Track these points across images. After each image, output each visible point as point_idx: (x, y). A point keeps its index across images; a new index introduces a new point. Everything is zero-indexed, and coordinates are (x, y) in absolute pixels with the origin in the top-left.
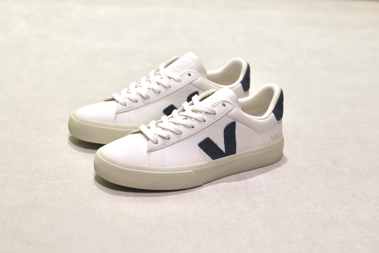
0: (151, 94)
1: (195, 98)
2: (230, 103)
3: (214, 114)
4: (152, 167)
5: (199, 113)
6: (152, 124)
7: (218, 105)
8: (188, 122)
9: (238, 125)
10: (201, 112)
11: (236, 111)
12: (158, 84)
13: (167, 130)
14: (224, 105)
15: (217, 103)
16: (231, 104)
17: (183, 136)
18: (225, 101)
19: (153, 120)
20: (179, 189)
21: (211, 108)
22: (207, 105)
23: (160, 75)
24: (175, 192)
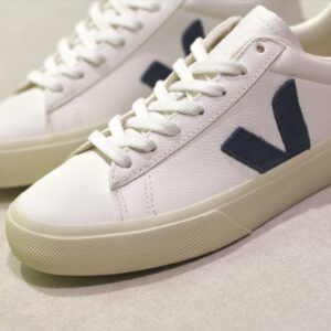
0: (107, 51)
1: (198, 46)
2: (272, 40)
3: (243, 74)
4: (127, 221)
5: (208, 79)
6: (115, 123)
7: (248, 51)
8: (189, 103)
9: (300, 85)
10: (212, 75)
11: (290, 54)
12: (115, 27)
13: (146, 131)
14: (260, 49)
16: (276, 42)
17: (184, 137)
18: (260, 39)
19: (113, 115)
20: (198, 254)
21: (233, 61)
22: (223, 57)
23: (111, 8)
24: (193, 264)
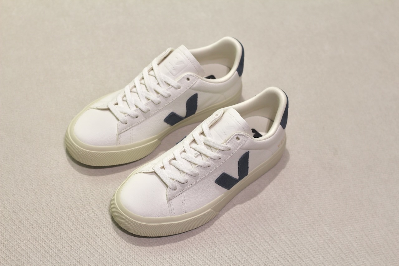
0: (151, 106)
2: (242, 135)
3: (229, 150)
7: (233, 140)
9: (251, 153)
12: (157, 92)
15: (231, 138)
16: (245, 136)
17: (200, 177)
18: (238, 134)
